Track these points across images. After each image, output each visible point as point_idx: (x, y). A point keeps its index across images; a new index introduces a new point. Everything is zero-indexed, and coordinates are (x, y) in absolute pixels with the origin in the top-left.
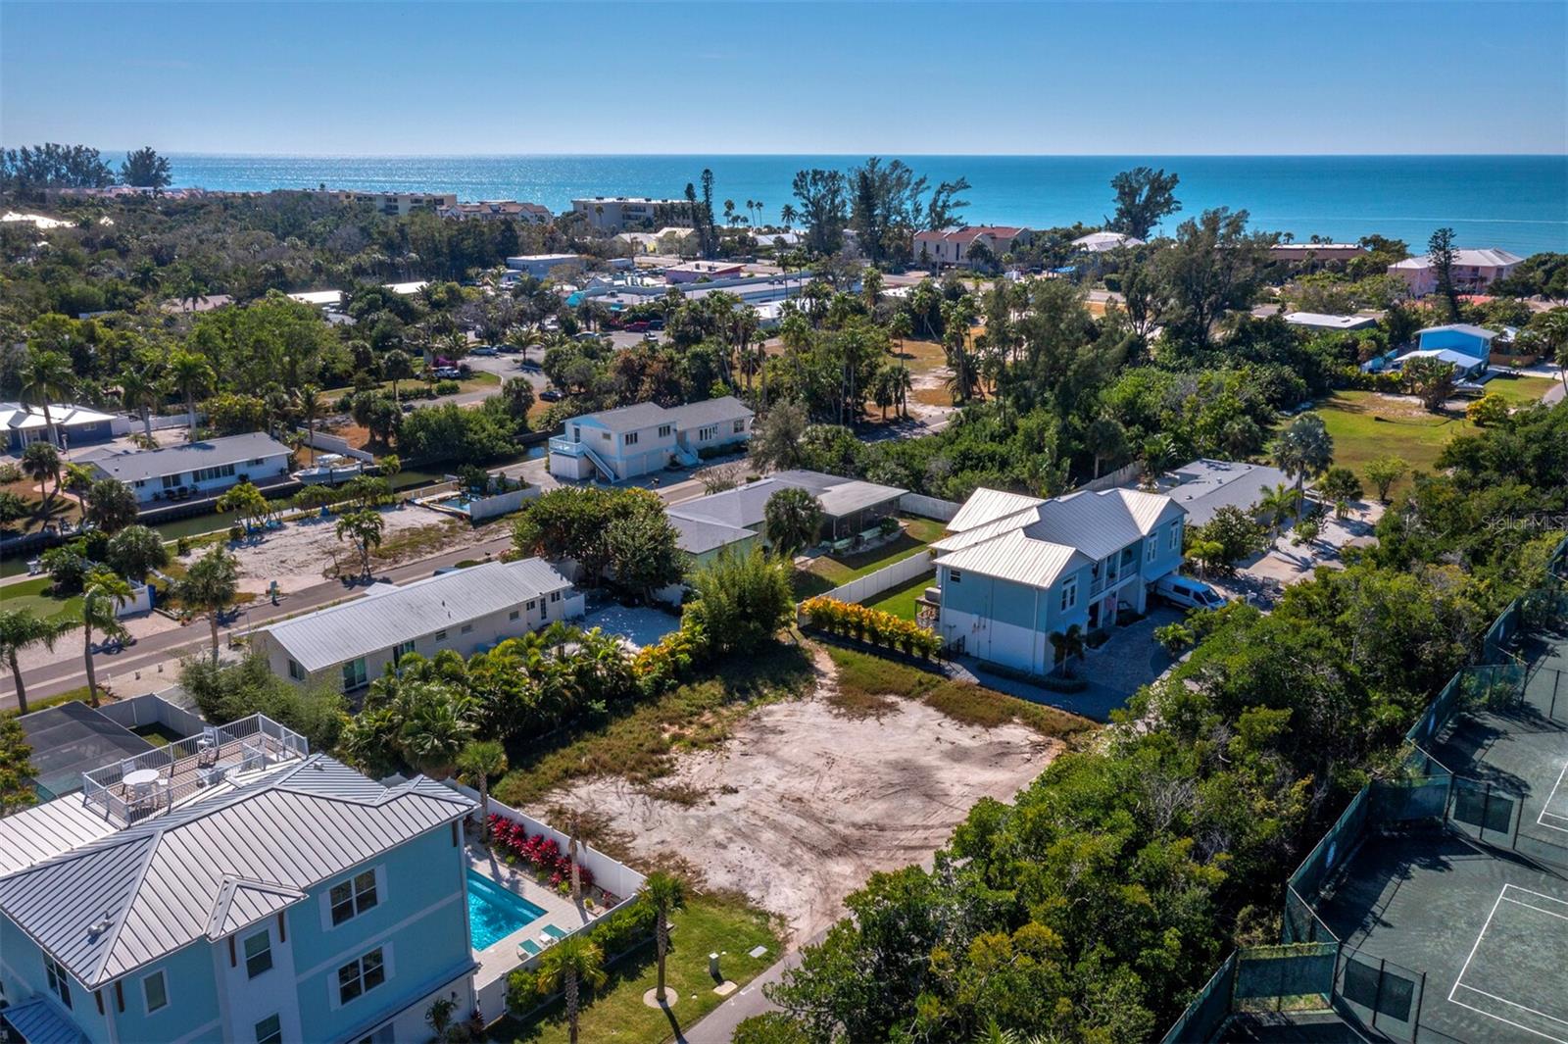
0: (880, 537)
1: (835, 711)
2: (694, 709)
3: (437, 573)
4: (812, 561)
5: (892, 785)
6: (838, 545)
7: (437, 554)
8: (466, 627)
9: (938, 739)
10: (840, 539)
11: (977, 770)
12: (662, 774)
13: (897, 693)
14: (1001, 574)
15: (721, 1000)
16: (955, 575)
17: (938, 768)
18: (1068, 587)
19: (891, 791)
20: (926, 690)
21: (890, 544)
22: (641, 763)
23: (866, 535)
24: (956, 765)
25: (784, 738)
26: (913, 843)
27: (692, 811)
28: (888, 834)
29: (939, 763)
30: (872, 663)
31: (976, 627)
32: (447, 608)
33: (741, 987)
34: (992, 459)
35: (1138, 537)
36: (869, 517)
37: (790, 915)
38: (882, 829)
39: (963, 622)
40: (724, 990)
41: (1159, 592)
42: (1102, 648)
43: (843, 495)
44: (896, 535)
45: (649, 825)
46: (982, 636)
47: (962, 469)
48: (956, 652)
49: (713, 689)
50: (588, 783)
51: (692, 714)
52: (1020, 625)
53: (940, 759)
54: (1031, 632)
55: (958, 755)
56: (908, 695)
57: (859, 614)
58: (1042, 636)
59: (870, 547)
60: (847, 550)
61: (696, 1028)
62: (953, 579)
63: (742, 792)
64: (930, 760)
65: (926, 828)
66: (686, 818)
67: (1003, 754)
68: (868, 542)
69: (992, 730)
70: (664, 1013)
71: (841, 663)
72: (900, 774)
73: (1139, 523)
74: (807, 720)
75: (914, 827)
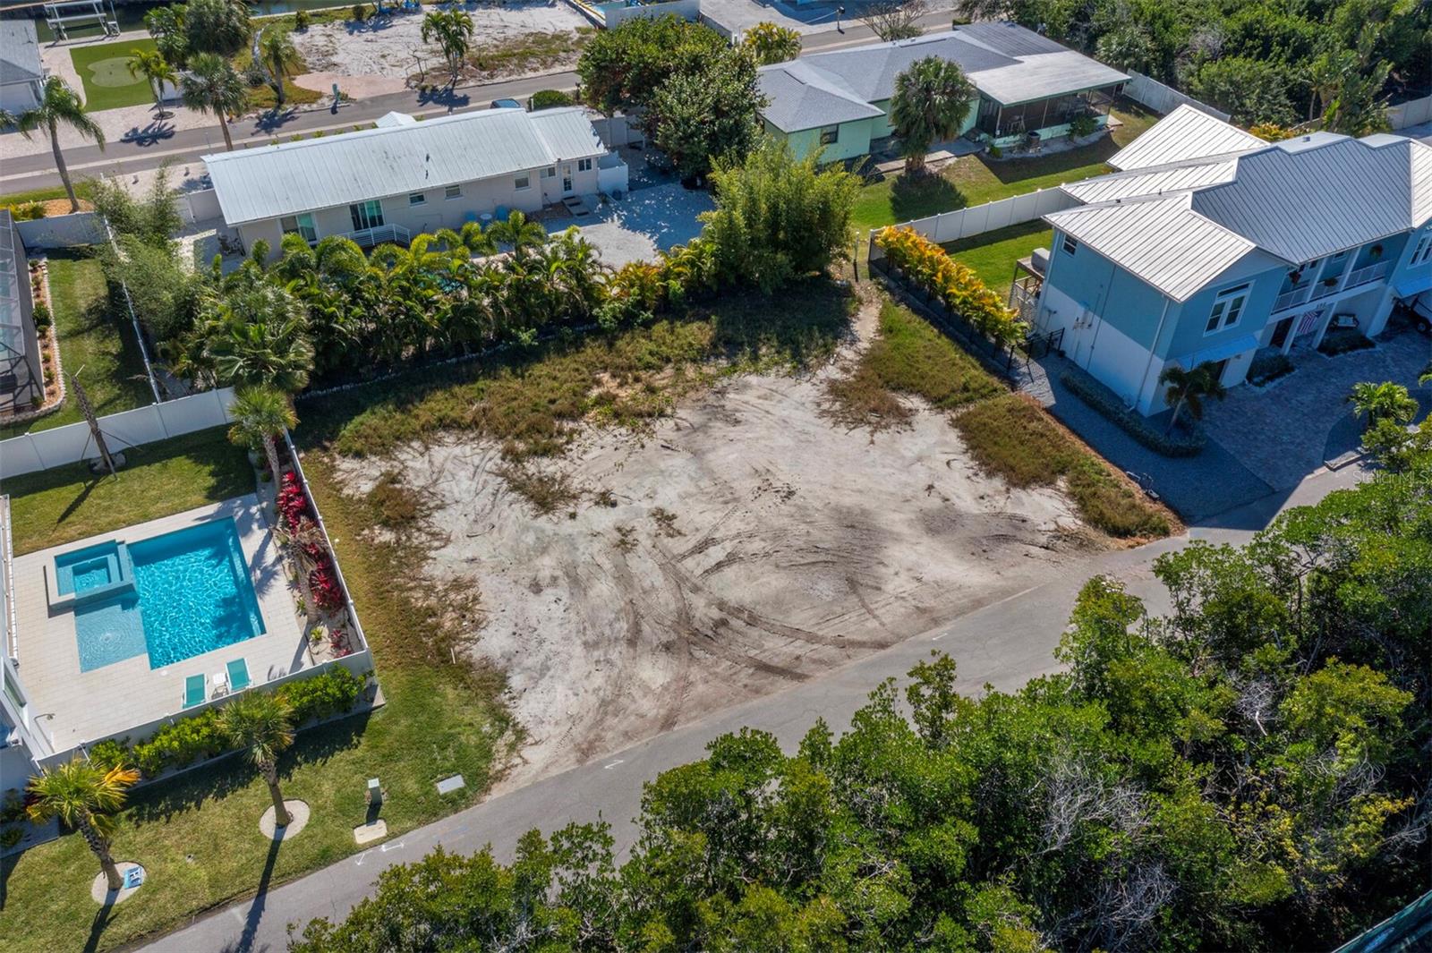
0: (1069, 138)
1: (826, 406)
2: (653, 360)
3: (495, 105)
4: (952, 161)
5: (817, 549)
6: (1000, 142)
7: (542, 72)
8: (453, 191)
9: (930, 487)
10: (1005, 133)
11: (949, 556)
12: (546, 452)
13: (926, 396)
14: (1126, 263)
15: (352, 850)
16: (1070, 245)
17: (897, 538)
18: (1229, 300)
19: (811, 558)
20: (968, 400)
21: (1078, 149)
22: (534, 429)
23: (1045, 134)
24: (926, 540)
25: (733, 432)
26: (776, 662)
27: (543, 521)
28: (754, 633)
29: (904, 530)
30: (925, 337)
31: (1080, 324)
32: (430, 166)
33: (391, 836)
34: (1284, 42)
35: (1403, 228)
36: (1064, 107)
37: (536, 732)
38: (753, 621)
39: (1067, 311)
40: (363, 835)
41: (1417, 309)
42: (1270, 386)
43: (1034, 71)
44: (1094, 137)
45: (478, 528)
46: (1085, 337)
47: (1236, 52)
48: (1045, 348)
49: (698, 332)
50: (458, 442)
51: (648, 367)
52: (1134, 339)
53: (910, 523)
54: (1146, 354)
55: (940, 523)
56: (939, 402)
57: (934, 264)
58: (1159, 365)
59: (1045, 151)
60: (1011, 150)
61: (286, 887)
62: (1067, 247)
63: (621, 507)
64: (895, 519)
65: (812, 638)
66: (526, 529)
67: (1003, 538)
68: (1046, 144)
69: (1017, 493)
70: (267, 849)
71: (888, 329)
72: (840, 533)
73: (1416, 206)
74: (781, 410)
75: (795, 633)
